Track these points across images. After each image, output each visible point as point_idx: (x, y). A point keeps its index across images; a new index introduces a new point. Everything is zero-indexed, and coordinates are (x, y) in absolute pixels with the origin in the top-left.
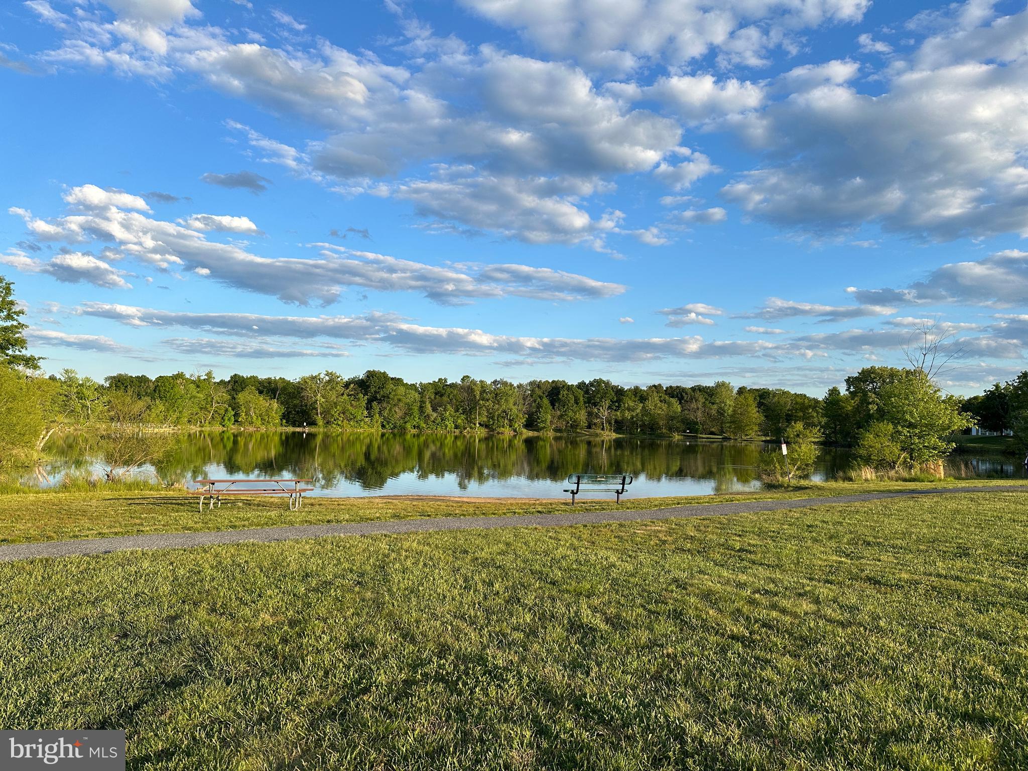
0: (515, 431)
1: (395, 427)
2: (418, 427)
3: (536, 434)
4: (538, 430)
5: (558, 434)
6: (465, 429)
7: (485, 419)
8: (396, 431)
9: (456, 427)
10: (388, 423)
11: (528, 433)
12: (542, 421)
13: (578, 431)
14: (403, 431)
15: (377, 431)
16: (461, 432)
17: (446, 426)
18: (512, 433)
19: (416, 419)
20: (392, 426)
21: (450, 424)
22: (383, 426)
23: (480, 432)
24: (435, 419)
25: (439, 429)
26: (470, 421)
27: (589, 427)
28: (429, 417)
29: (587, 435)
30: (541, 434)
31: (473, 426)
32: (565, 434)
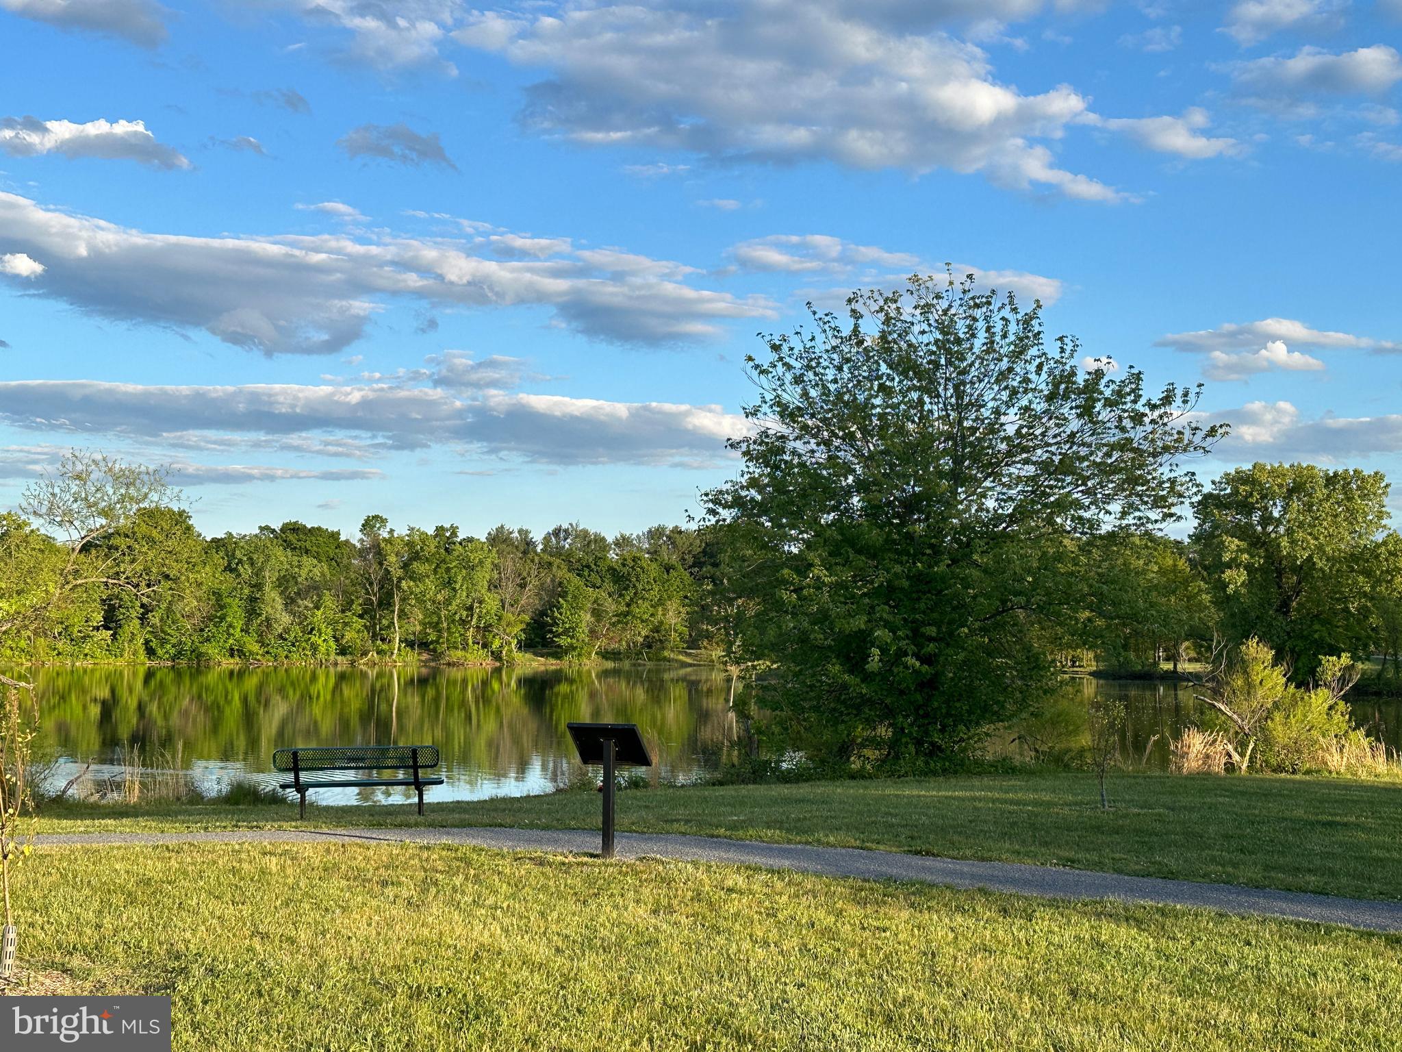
0: (497, 656)
1: (180, 653)
2: (241, 653)
3: (552, 664)
4: (558, 653)
5: (610, 665)
6: (365, 654)
7: (418, 628)
8: (183, 663)
9: (343, 651)
10: (163, 642)
11: (532, 664)
12: (566, 632)
13: (666, 653)
14: (199, 663)
15: (133, 664)
16: (352, 663)
17: (315, 648)
18: (489, 664)
19: (237, 633)
20: (172, 651)
21: (325, 643)
22: (150, 652)
23: (404, 663)
24: (287, 631)
25: (295, 656)
26: (378, 635)
27: (693, 643)
28: (269, 626)
29: (684, 665)
30: (565, 664)
31: (385, 647)
32: (626, 665)
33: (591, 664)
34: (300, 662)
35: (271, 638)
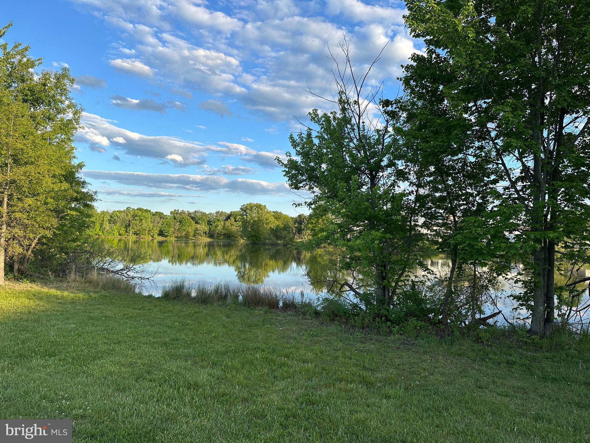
0: (153, 237)
3: (164, 239)
4: (166, 236)
5: (177, 239)
6: (124, 235)
9: (120, 235)
11: (160, 239)
12: (167, 232)
16: (122, 237)
17: (114, 234)
18: (151, 238)
21: (116, 233)
23: (132, 238)
24: (108, 230)
26: (127, 232)
30: (168, 239)
31: (128, 234)
32: (180, 239)
33: (173, 239)
34: (110, 237)
35: (104, 232)
